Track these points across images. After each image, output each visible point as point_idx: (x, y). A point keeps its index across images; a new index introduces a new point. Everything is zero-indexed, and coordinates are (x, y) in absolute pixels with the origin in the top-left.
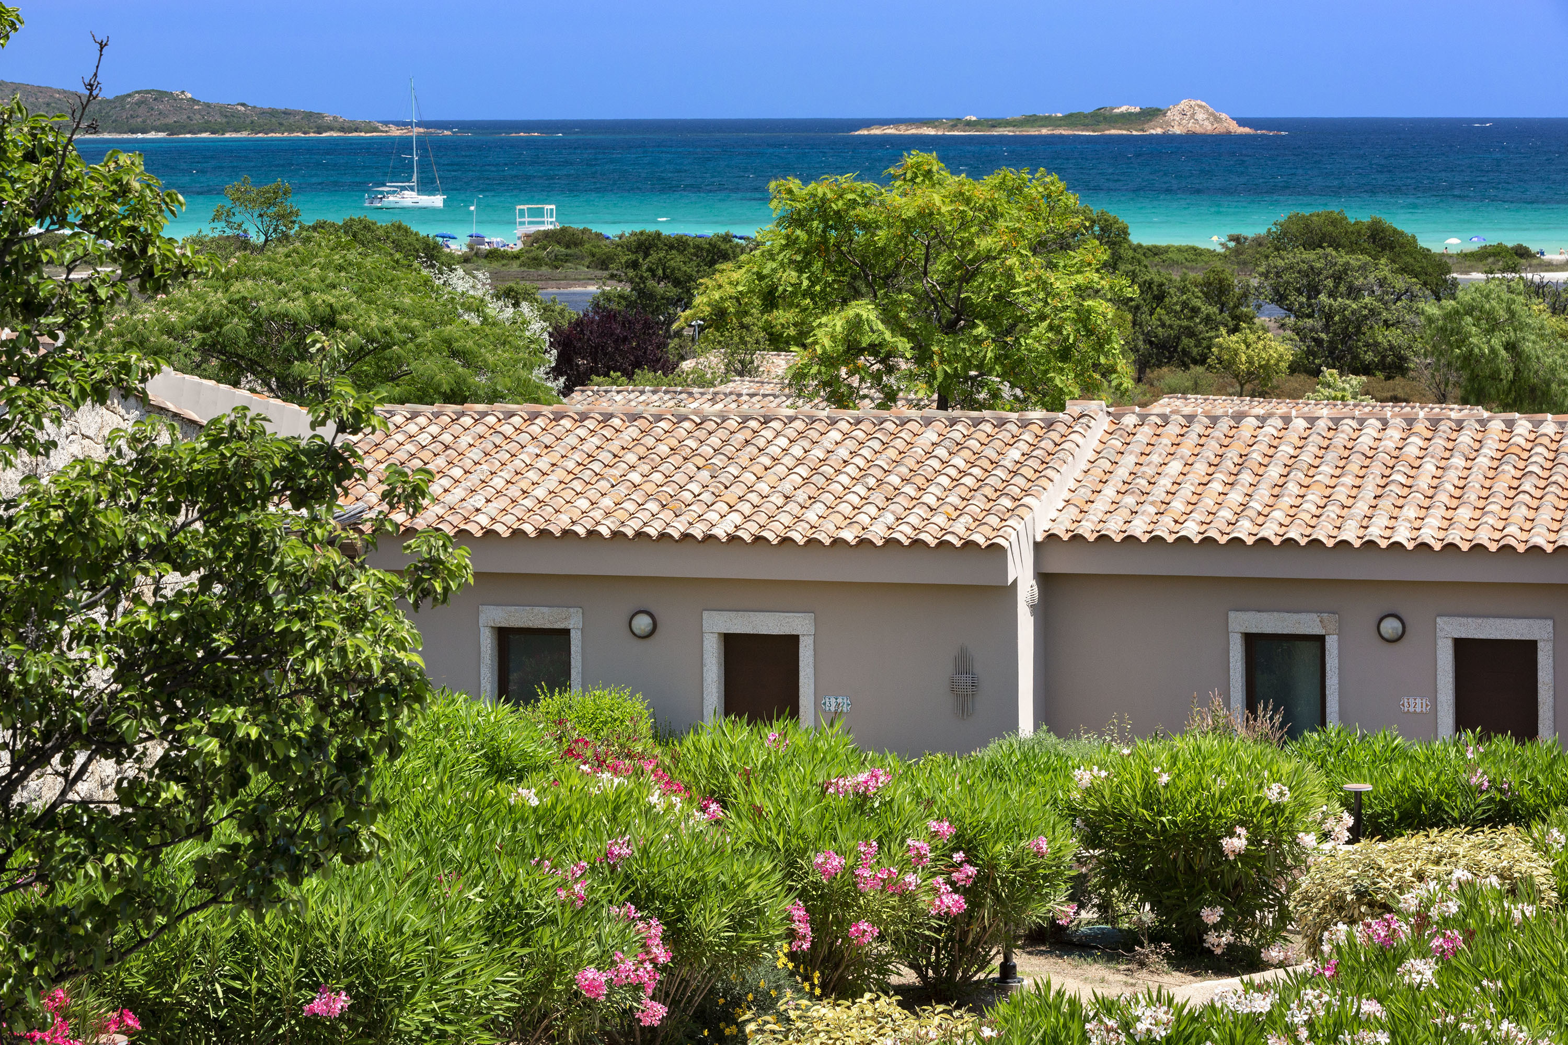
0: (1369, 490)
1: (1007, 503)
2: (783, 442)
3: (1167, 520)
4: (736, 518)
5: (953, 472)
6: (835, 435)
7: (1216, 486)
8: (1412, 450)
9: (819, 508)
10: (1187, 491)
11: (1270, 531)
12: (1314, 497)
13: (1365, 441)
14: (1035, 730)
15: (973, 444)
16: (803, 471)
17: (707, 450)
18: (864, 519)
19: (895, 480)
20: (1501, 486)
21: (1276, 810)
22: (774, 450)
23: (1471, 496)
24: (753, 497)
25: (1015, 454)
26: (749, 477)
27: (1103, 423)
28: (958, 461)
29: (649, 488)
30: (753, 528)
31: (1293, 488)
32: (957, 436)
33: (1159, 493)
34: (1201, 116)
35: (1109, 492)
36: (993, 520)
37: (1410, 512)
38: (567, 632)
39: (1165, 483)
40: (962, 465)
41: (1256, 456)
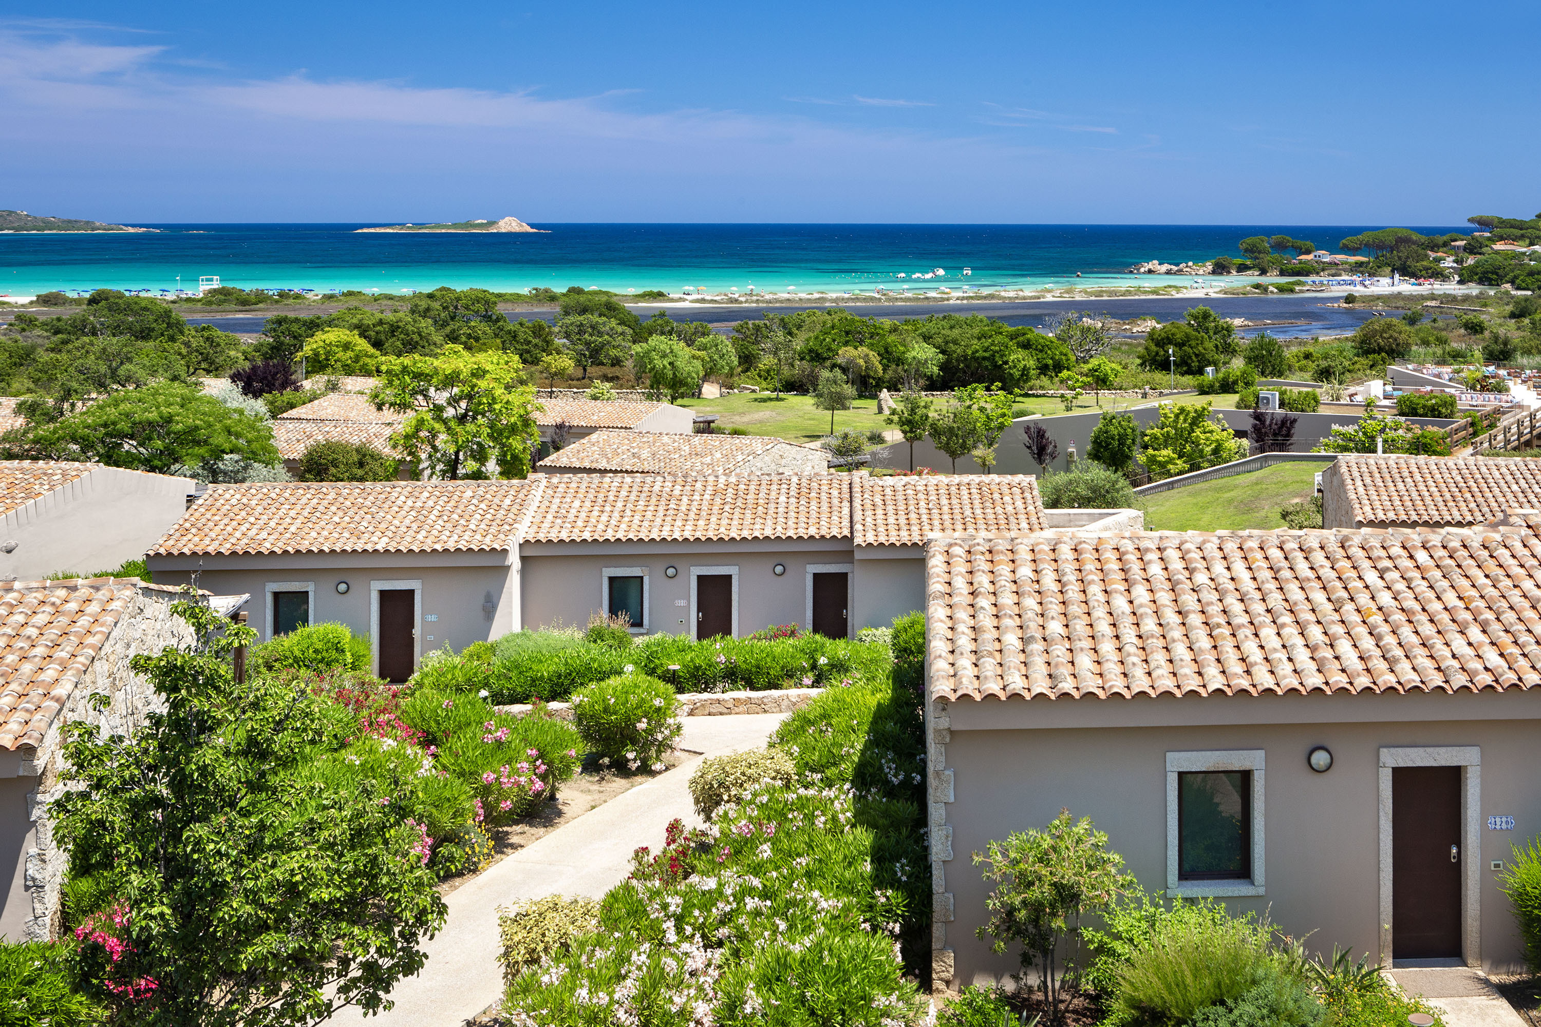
0: (661, 513)
1: (507, 527)
2: (403, 498)
3: (576, 530)
4: (386, 540)
5: (481, 512)
6: (426, 494)
7: (595, 513)
8: (677, 492)
9: (423, 533)
10: (583, 515)
11: (620, 535)
12: (637, 518)
13: (657, 488)
14: (523, 628)
15: (488, 496)
16: (413, 513)
17: (368, 503)
18: (444, 538)
19: (455, 516)
20: (716, 509)
21: (659, 709)
22: (399, 503)
23: (704, 513)
24: (392, 528)
25: (507, 502)
26: (389, 517)
27: (544, 482)
28: (483, 506)
29: (343, 525)
30: (394, 544)
31: (628, 513)
32: (481, 493)
33: (571, 517)
34: (514, 224)
35: (550, 517)
36: (502, 536)
37: (679, 523)
38: (307, 592)
39: (573, 512)
40: (485, 508)
41: (611, 498)
